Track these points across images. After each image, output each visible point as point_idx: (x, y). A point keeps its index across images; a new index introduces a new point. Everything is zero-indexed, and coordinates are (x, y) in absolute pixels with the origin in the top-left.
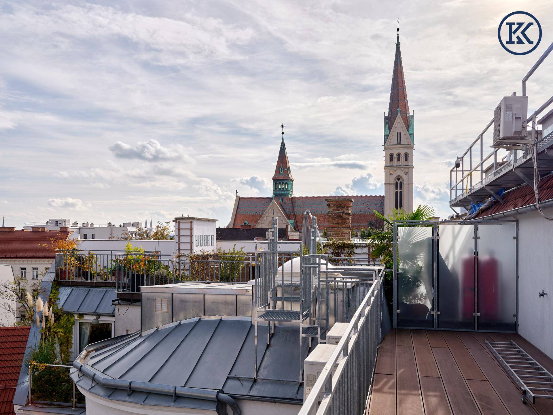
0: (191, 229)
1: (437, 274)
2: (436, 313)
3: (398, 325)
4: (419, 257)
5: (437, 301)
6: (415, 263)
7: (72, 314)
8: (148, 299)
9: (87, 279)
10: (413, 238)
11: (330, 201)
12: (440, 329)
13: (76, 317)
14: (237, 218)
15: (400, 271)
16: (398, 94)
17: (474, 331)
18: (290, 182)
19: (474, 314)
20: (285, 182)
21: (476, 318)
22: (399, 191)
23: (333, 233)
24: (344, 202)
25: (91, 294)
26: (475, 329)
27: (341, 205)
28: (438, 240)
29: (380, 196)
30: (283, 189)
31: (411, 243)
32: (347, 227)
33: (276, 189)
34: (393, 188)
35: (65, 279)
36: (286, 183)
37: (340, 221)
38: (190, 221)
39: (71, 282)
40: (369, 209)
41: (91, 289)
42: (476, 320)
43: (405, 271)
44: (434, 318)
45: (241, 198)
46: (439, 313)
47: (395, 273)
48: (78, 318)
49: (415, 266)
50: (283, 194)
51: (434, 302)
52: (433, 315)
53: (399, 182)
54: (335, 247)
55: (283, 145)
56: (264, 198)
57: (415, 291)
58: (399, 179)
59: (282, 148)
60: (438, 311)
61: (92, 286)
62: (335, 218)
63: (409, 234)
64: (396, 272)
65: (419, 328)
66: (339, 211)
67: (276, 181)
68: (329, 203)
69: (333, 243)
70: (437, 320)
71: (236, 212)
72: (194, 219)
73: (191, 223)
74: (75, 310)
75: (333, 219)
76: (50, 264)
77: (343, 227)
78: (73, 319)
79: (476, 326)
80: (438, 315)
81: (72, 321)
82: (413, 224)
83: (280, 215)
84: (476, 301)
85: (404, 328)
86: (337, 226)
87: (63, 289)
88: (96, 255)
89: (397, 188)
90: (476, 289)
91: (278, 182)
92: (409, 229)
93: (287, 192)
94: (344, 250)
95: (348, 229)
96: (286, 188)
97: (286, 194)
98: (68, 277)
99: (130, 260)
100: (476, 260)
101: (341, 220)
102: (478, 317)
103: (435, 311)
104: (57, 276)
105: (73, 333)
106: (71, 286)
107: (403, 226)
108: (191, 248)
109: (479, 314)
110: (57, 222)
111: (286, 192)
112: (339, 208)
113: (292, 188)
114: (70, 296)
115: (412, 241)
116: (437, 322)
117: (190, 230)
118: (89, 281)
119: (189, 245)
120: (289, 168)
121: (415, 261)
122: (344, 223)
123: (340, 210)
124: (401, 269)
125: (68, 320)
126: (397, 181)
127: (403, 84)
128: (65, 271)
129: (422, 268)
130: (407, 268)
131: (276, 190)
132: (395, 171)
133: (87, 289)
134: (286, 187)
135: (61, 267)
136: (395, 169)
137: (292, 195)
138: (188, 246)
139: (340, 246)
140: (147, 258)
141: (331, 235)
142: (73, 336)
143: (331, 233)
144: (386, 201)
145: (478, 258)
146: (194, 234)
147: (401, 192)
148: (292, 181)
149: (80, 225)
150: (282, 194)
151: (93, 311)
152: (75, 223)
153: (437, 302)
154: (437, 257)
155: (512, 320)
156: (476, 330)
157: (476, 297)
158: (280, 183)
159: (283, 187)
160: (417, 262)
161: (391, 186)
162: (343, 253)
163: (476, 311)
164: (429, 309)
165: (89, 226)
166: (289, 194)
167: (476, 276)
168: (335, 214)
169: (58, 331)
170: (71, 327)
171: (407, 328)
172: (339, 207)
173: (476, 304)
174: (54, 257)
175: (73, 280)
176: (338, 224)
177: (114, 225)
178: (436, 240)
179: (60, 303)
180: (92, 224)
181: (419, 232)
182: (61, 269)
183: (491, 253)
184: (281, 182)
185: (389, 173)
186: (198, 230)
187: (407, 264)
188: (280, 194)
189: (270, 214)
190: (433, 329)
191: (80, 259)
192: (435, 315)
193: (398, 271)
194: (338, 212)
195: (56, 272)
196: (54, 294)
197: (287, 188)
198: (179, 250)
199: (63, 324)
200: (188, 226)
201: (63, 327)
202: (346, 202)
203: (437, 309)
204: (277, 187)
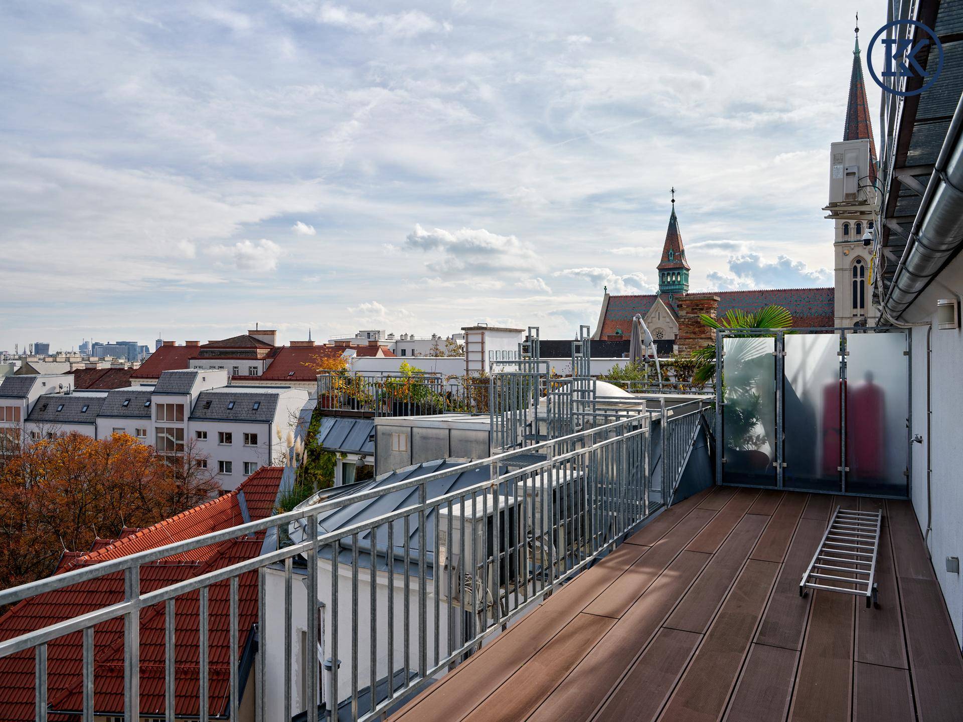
0: (483, 343)
1: (781, 407)
2: (780, 465)
3: (724, 480)
4: (753, 381)
5: (781, 447)
6: (747, 391)
7: (333, 453)
8: (383, 434)
9: (353, 408)
10: (744, 354)
11: (682, 301)
12: (786, 489)
13: (338, 455)
14: (606, 326)
15: (726, 402)
16: (858, 129)
17: (839, 494)
18: (685, 271)
19: (839, 468)
20: (676, 272)
21: (843, 474)
22: (859, 279)
23: (686, 347)
24: (702, 302)
25: (357, 427)
26: (841, 491)
27: (697, 306)
28: (783, 357)
29: (829, 289)
30: (674, 282)
31: (743, 361)
32: (708, 338)
33: (663, 282)
34: (848, 277)
35: (328, 407)
36: (679, 274)
37: (697, 329)
38: (480, 331)
39: (335, 411)
40: (810, 309)
41: (358, 420)
42: (843, 478)
43: (734, 403)
44: (778, 471)
45: (612, 297)
46: (785, 465)
47: (719, 406)
48: (340, 458)
49: (746, 394)
50: (674, 289)
51: (778, 449)
52: (776, 468)
53: (859, 266)
54: (680, 367)
55: (673, 218)
56: (645, 296)
57: (748, 431)
58: (859, 262)
59: (672, 222)
60: (784, 461)
61: (360, 417)
62: (690, 325)
63: (740, 349)
64: (720, 404)
65: (755, 486)
66: (696, 315)
67: (663, 270)
68: (680, 303)
69: (676, 362)
70: (781, 476)
71: (605, 318)
72: (485, 329)
73: (483, 334)
74: (336, 446)
75: (687, 327)
76: (313, 387)
77: (701, 338)
78: (335, 458)
79: (843, 486)
80: (784, 468)
81: (334, 461)
82: (758, 333)
83: (668, 320)
84: (843, 448)
85: (732, 485)
86: (693, 336)
87: (326, 420)
88: (364, 377)
89: (855, 275)
90: (843, 431)
91: (666, 273)
92: (739, 340)
93: (680, 287)
94: (693, 372)
95: (709, 340)
96: (678, 281)
97: (679, 289)
98: (332, 404)
99: (391, 384)
100: (843, 387)
101: (699, 328)
102: (846, 472)
103: (779, 461)
104: (319, 403)
105: (335, 476)
106: (335, 416)
107: (729, 337)
108: (483, 367)
109: (847, 469)
110: (369, 334)
111: (677, 287)
112: (695, 311)
113: (687, 280)
114: (333, 429)
115: (743, 359)
116: (782, 478)
117: (480, 345)
118: (356, 410)
119: (480, 364)
120: (683, 251)
121: (748, 388)
122: (703, 332)
123: (696, 313)
124: (727, 399)
125: (329, 460)
126: (856, 264)
127: (865, 113)
128: (328, 397)
129: (759, 397)
130: (735, 398)
131: (662, 284)
132: (853, 249)
133: (353, 420)
134: (679, 279)
135: (323, 392)
136: (852, 246)
137: (687, 291)
138: (478, 366)
139: (687, 366)
140: (412, 381)
141: (684, 349)
142: (335, 480)
143: (684, 347)
144: (837, 295)
145: (846, 383)
146: (487, 349)
147: (862, 282)
148: (688, 270)
149: (397, 337)
150: (671, 290)
151: (358, 449)
152: (390, 335)
153: (782, 449)
154: (781, 383)
155: (902, 480)
156: (843, 493)
157: (843, 443)
158: (668, 274)
159: (674, 279)
160: (750, 389)
161: (844, 272)
162: (691, 376)
163: (843, 464)
164: (770, 459)
165: (409, 339)
166: (682, 289)
167: (843, 411)
168: (690, 319)
169: (316, 472)
170: (333, 469)
171: (736, 485)
172: (696, 309)
173: (843, 455)
174: (316, 380)
175: (337, 409)
176: (694, 333)
177: (440, 337)
178: (781, 356)
179: (321, 438)
180: (412, 336)
181: (753, 345)
182: (323, 395)
183: (869, 376)
184: (671, 272)
185: (841, 254)
186: (492, 344)
187: (736, 391)
188: (668, 290)
189: (654, 319)
190: (776, 488)
191: (349, 381)
192: (778, 468)
193: (723, 402)
194: (695, 317)
195: (318, 399)
196: (315, 425)
197: (680, 281)
198: (467, 370)
199: (322, 465)
200: (478, 338)
201: (323, 468)
202: (705, 301)
203: (781, 459)
204: (664, 280)
